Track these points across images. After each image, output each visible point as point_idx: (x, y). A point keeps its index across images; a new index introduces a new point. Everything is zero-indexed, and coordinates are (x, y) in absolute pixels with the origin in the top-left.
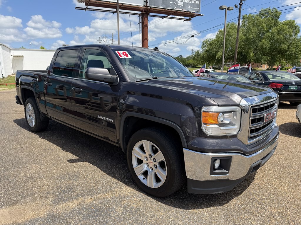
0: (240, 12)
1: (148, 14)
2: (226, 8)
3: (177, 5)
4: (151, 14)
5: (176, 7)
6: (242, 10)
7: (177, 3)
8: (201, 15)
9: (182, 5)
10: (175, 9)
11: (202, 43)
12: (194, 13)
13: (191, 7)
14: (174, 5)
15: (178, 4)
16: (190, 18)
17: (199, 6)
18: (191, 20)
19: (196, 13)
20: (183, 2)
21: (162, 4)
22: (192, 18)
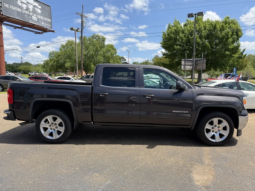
0: (82, 34)
1: (2, 22)
2: (75, 30)
3: (31, 19)
4: (5, 22)
5: (31, 21)
6: (83, 33)
7: (32, 17)
8: (55, 31)
9: (37, 20)
10: (30, 22)
11: (49, 54)
12: (47, 28)
13: (44, 23)
14: (29, 19)
15: (33, 19)
16: (42, 32)
17: (51, 23)
18: (43, 34)
19: (49, 28)
20: (37, 17)
21: (17, 15)
22: (44, 32)
